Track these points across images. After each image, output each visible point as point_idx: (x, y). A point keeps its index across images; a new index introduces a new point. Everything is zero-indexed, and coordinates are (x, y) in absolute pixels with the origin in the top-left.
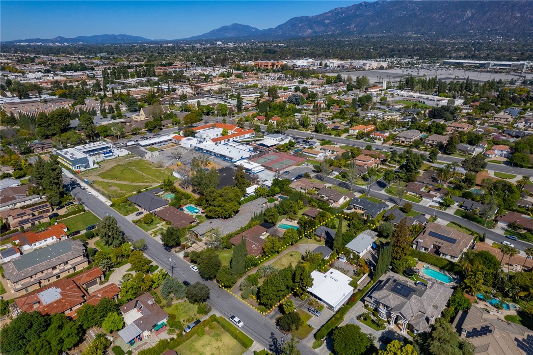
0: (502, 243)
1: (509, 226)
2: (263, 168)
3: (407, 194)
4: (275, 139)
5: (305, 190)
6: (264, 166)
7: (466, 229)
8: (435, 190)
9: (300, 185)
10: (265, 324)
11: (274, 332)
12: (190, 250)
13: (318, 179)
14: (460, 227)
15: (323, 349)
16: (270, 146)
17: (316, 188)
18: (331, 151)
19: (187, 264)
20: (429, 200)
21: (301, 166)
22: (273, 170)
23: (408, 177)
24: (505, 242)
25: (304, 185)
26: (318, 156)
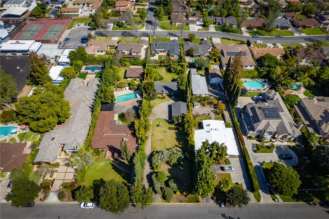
0: (255, 43)
1: (247, 28)
2: (39, 44)
3: (177, 26)
4: (21, 5)
5: (102, 52)
6: (39, 41)
7: (233, 40)
8: (192, 15)
9: (95, 48)
10: (209, 211)
11: (223, 213)
12: (57, 186)
13: (101, 36)
14: (229, 39)
15: (264, 196)
16: (22, 16)
17: (110, 46)
18: (86, 5)
19: (72, 205)
20: (194, 26)
21: (73, 28)
22: (52, 41)
23: (166, 11)
24: (258, 41)
25: (99, 47)
26: (79, 13)
